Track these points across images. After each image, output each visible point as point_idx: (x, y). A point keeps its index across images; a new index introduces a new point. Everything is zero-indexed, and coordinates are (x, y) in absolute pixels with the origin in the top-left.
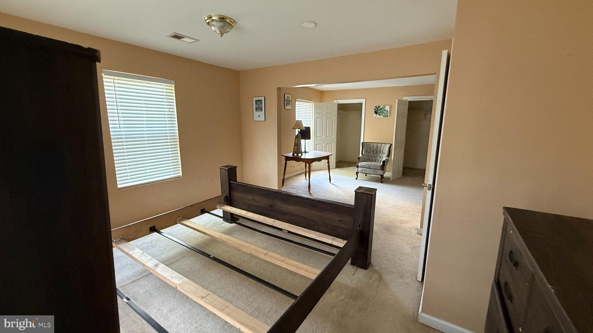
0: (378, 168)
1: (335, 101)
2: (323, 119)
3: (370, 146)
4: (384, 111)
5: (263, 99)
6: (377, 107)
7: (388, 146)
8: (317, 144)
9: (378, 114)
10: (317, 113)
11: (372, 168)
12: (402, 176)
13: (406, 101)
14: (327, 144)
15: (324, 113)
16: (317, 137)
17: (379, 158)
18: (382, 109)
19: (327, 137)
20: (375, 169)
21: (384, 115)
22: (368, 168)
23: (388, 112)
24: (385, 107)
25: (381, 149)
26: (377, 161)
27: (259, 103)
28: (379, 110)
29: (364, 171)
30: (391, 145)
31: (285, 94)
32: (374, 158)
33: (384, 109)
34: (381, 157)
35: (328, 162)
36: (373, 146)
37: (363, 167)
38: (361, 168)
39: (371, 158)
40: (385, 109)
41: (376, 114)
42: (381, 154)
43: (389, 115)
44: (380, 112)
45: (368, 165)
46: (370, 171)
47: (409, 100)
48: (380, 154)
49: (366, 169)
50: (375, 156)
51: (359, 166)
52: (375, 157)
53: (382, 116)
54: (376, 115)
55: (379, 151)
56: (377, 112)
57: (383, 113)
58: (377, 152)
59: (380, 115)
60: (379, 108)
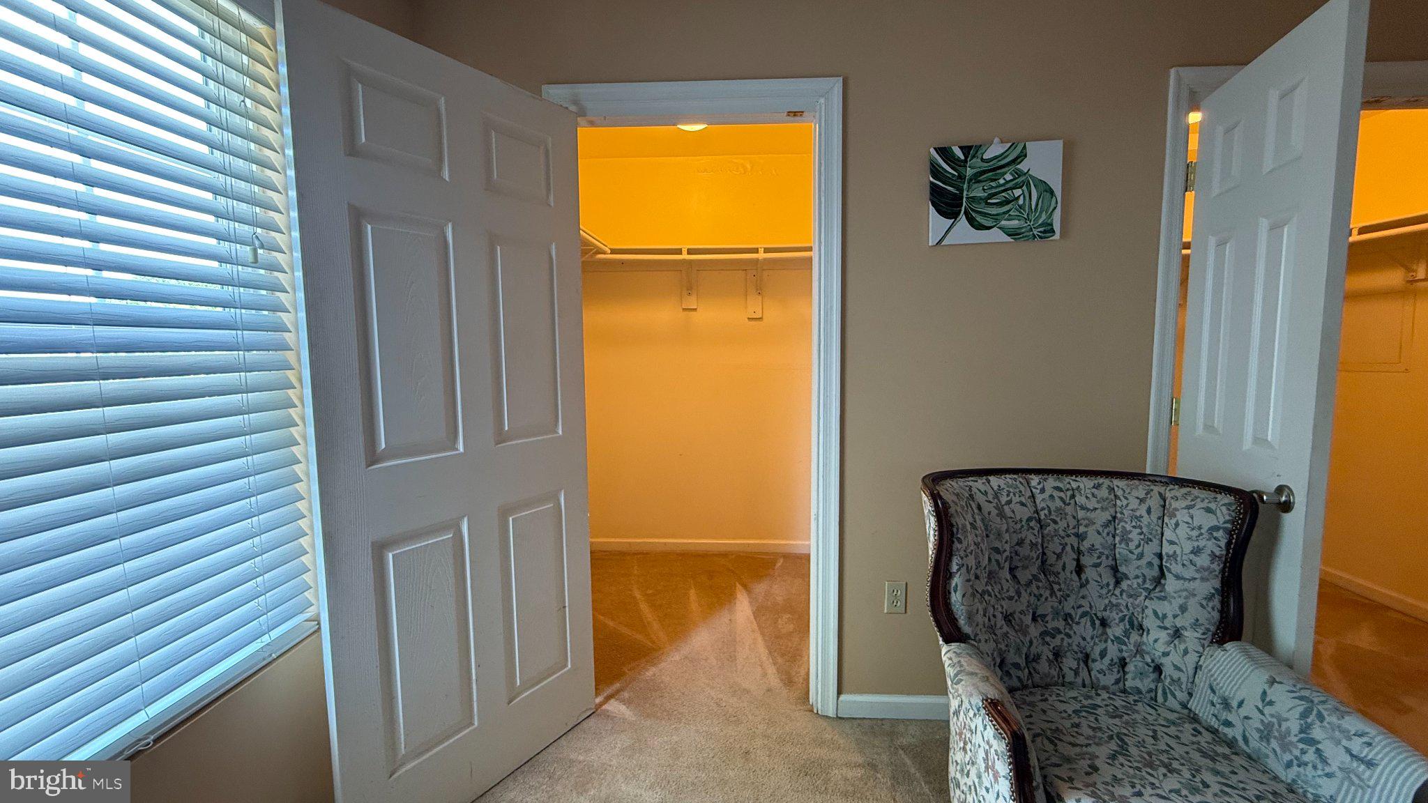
4: (1017, 192)
6: (959, 152)
9: (963, 216)
10: (352, 150)
14: (504, 513)
15: (446, 176)
16: (373, 457)
18: (996, 169)
19: (501, 437)
21: (1015, 223)
23: (1052, 193)
24: (1023, 155)
28: (976, 178)
33: (1019, 174)
40: (1023, 166)
41: (944, 213)
43: (1057, 227)
44: (985, 200)
53: (995, 235)
54: (953, 220)
56: (958, 200)
57: (1007, 202)
59: (980, 227)
60: (976, 162)
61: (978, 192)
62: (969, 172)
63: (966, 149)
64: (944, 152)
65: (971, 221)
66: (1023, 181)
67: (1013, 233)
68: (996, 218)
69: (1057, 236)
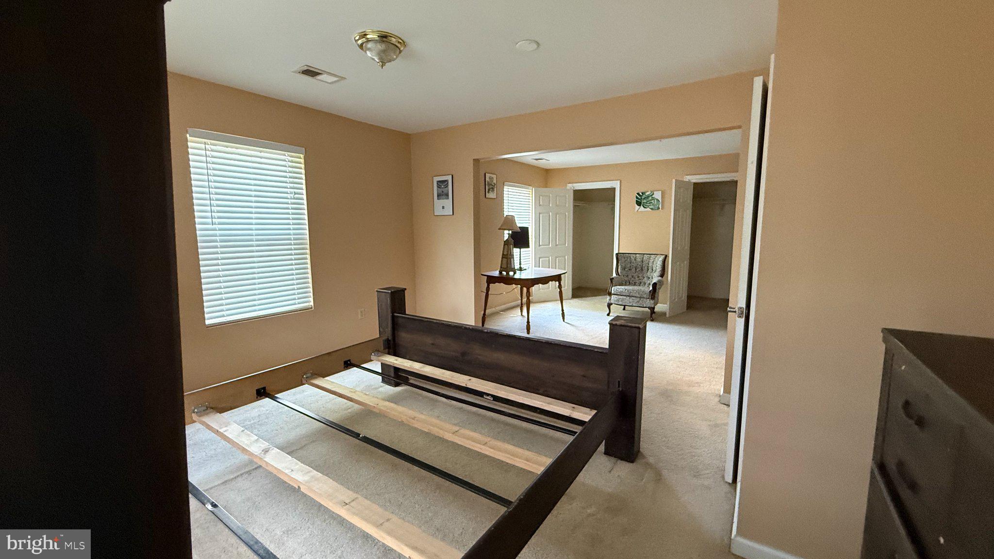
0: (645, 296)
1: (570, 186)
2: (550, 215)
3: (631, 258)
4: (652, 201)
5: (449, 178)
6: (641, 194)
7: (661, 258)
8: (540, 258)
9: (642, 206)
10: (540, 205)
11: (634, 297)
12: (687, 309)
13: (689, 182)
14: (556, 257)
15: (551, 205)
16: (540, 246)
17: (646, 279)
18: (648, 197)
19: (556, 245)
20: (641, 298)
21: (652, 207)
22: (628, 296)
23: (659, 201)
24: (653, 194)
25: (649, 264)
26: (642, 284)
27: (443, 186)
28: (644, 199)
29: (621, 301)
30: (666, 256)
31: (485, 174)
32: (637, 279)
34: (649, 278)
35: (560, 287)
36: (635, 260)
37: (619, 294)
38: (615, 296)
39: (633, 279)
40: (653, 196)
41: (638, 205)
42: (649, 272)
43: (660, 207)
44: (646, 203)
45: (628, 291)
46: (631, 300)
47: (694, 181)
48: (647, 272)
49: (624, 297)
50: (640, 275)
51: (613, 292)
52: (638, 277)
53: (648, 209)
54: (639, 207)
55: (646, 268)
56: (641, 203)
57: (650, 203)
58: (642, 270)
59: (645, 208)
60: (644, 196)
61: (645, 201)
62: (643, 197)
63: (642, 193)
64: (638, 194)
65: (644, 207)
66: (653, 199)
67: (652, 209)
68: (648, 206)
69: (660, 209)
